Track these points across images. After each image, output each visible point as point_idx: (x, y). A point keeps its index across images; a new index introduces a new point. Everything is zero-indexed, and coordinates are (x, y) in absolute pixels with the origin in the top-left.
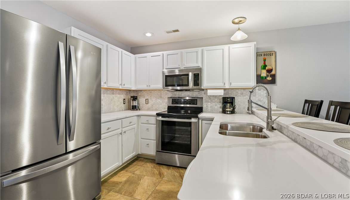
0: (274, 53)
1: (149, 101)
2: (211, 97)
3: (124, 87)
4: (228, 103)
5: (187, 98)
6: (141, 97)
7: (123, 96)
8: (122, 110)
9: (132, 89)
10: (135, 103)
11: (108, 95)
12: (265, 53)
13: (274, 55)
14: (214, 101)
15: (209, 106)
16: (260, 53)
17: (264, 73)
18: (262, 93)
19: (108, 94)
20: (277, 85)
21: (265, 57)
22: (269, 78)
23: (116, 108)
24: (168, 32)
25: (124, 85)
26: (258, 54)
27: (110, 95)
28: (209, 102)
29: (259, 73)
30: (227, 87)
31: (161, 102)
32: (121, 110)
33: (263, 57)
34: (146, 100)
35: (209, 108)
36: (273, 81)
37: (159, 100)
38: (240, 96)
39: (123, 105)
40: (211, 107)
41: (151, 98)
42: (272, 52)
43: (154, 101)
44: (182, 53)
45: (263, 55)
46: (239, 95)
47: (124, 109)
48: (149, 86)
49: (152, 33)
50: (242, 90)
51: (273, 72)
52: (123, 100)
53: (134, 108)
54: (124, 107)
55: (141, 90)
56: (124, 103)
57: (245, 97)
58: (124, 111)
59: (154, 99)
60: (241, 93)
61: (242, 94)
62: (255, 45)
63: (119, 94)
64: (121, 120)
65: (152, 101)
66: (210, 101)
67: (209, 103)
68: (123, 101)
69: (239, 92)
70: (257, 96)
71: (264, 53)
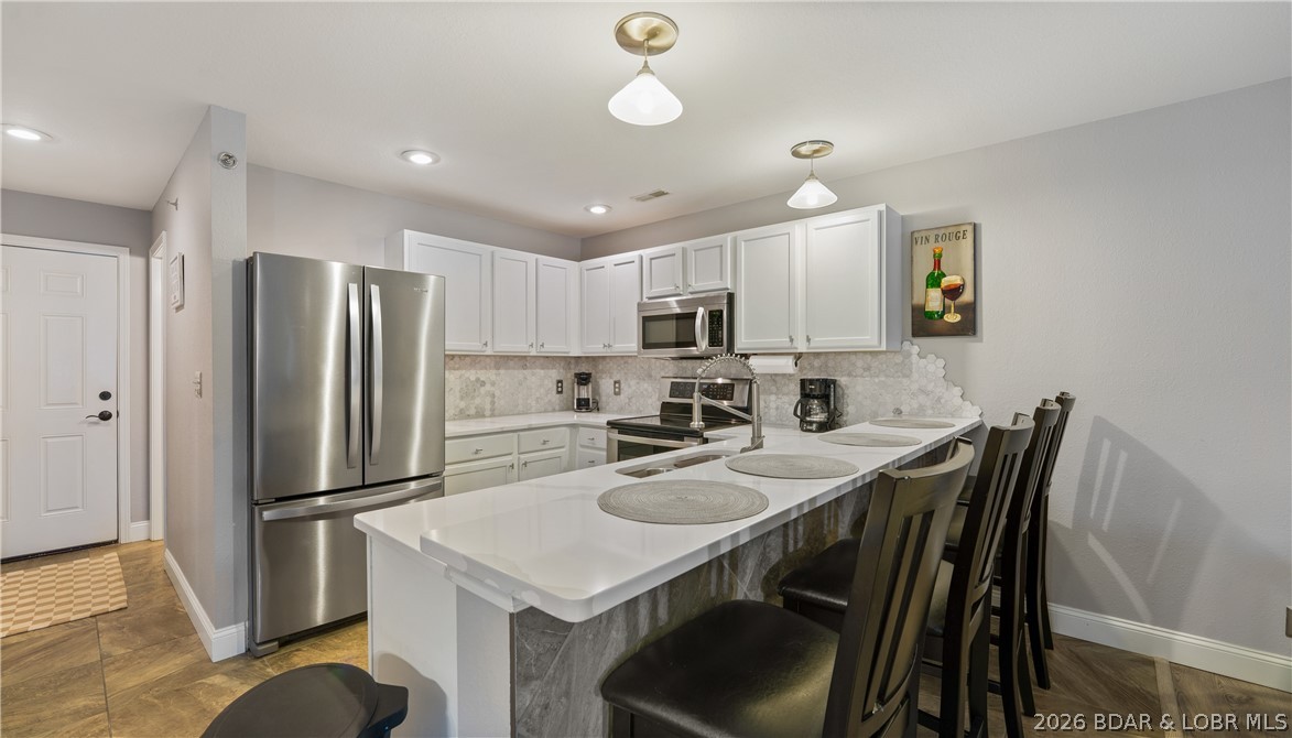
0: (970, 229)
1: (622, 386)
2: (777, 379)
3: (543, 350)
4: (815, 397)
5: (720, 381)
6: (604, 376)
7: (554, 374)
8: (554, 410)
9: (571, 355)
10: (585, 392)
11: (510, 371)
12: (941, 232)
13: (970, 236)
14: (785, 390)
15: (773, 405)
16: (924, 234)
17: (934, 301)
18: (931, 368)
19: (509, 368)
20: (981, 341)
21: (941, 244)
22: (953, 318)
23: (534, 403)
24: (643, 199)
25: (542, 346)
26: (916, 235)
27: (516, 372)
28: (772, 393)
29: (918, 300)
30: (802, 347)
31: (650, 389)
32: (550, 409)
33: (932, 244)
34: (615, 382)
35: (773, 412)
36: (968, 326)
37: (646, 385)
38: (862, 376)
39: (555, 398)
40: (777, 408)
41: (626, 379)
42: (964, 228)
43: (634, 388)
44: (684, 250)
45: (932, 239)
46: (860, 371)
47: (557, 408)
48: (610, 346)
49: (609, 207)
50: (869, 357)
51: (967, 297)
52: (555, 383)
53: (583, 405)
54: (558, 402)
55: (604, 358)
56: (559, 392)
57: (877, 380)
58: (557, 414)
59: (633, 383)
60: (866, 366)
61: (868, 369)
62: (880, 213)
63: (543, 369)
64: (516, 435)
65: (630, 386)
66: (774, 389)
67: (773, 397)
68: (555, 387)
69: (860, 364)
70: (915, 376)
71: (936, 232)
